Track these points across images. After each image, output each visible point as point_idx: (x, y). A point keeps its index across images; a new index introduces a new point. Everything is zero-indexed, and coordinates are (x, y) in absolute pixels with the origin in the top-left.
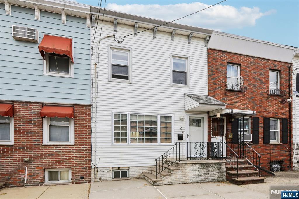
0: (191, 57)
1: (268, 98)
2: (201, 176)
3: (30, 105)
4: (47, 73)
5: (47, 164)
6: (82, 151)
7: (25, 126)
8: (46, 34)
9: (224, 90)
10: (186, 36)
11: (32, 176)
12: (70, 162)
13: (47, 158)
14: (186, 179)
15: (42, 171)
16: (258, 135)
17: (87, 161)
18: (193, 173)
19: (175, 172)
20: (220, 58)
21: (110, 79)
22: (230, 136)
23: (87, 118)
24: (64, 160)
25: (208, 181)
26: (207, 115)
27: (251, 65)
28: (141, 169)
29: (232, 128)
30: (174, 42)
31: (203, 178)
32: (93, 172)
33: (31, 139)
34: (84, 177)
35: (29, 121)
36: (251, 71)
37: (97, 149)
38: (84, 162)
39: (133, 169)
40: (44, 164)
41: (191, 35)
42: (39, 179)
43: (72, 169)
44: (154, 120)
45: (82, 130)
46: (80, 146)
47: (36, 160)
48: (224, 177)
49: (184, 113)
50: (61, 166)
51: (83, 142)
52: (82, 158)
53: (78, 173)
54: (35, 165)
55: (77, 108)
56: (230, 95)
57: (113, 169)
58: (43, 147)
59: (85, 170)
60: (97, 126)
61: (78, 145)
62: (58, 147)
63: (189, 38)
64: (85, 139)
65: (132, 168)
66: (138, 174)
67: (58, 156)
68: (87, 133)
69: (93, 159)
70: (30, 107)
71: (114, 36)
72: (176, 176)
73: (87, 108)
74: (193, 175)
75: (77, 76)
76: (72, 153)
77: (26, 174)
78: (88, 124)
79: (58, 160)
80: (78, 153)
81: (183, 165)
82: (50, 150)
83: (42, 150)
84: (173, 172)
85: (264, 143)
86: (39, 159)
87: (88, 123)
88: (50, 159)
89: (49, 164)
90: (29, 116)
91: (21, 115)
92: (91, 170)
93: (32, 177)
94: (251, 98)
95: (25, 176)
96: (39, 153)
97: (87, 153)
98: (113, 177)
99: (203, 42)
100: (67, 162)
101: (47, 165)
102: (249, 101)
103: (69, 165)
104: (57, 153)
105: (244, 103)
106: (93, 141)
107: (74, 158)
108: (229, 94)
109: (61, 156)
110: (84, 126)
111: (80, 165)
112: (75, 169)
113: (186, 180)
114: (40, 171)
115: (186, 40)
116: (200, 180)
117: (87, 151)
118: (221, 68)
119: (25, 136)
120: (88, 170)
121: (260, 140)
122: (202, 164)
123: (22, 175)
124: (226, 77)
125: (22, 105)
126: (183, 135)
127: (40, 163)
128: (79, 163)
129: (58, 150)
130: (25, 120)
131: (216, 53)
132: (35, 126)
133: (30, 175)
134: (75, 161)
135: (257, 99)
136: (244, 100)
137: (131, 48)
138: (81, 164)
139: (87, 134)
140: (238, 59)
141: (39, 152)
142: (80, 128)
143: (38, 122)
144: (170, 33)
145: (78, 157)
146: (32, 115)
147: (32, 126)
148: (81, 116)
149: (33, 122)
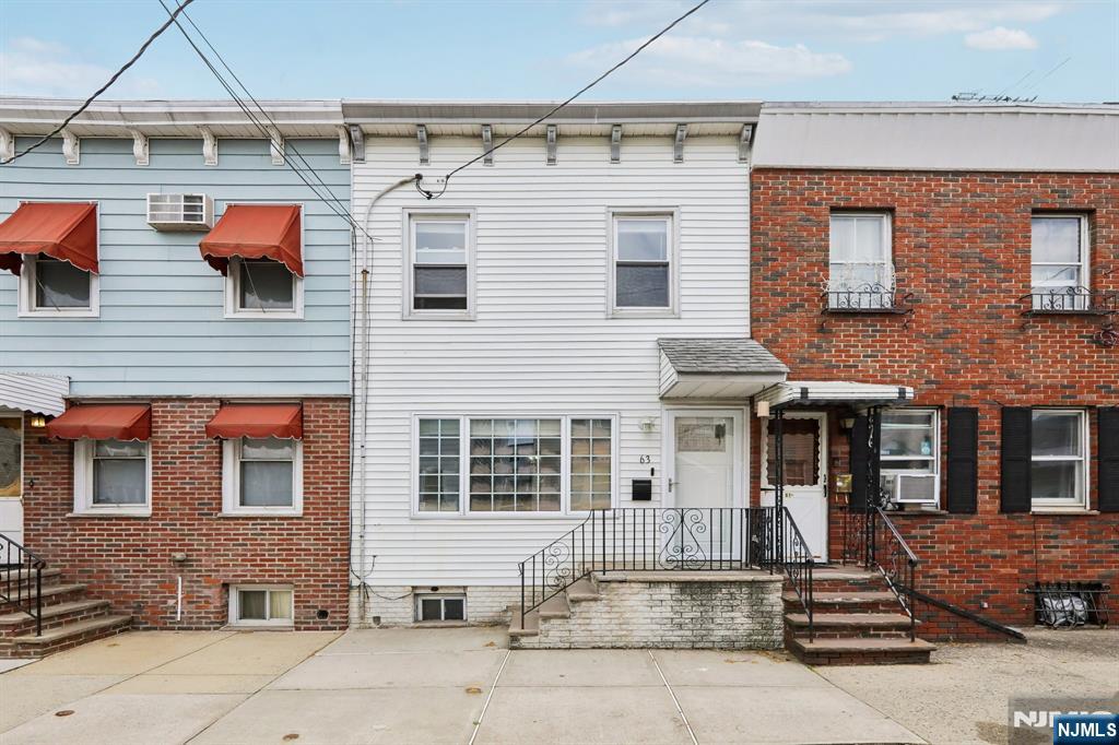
0: (683, 209)
1: (1022, 328)
2: (680, 626)
3: (190, 407)
4: (235, 312)
5: (229, 571)
6: (324, 534)
7: (178, 465)
8: (233, 203)
9: (816, 312)
10: (665, 136)
11: (193, 602)
12: (291, 565)
13: (230, 553)
14: (624, 633)
15: (219, 590)
16: (975, 478)
17: (335, 565)
18: (652, 615)
19: (586, 609)
20: (798, 198)
21: (406, 313)
22: (839, 484)
23: (339, 437)
24: (274, 560)
25: (710, 645)
26: (747, 409)
27: (943, 205)
28: (503, 594)
29: (850, 453)
30: (623, 165)
31: (689, 633)
32: (355, 598)
33: (191, 499)
34: (329, 611)
35: (187, 450)
36: (943, 230)
37: (368, 529)
38: (329, 569)
39: (480, 594)
40: (223, 571)
41: (679, 133)
42: (212, 613)
43: (296, 586)
44: (548, 433)
45: (324, 473)
46: (319, 519)
47: (203, 558)
48: (778, 635)
49: (658, 406)
50: (267, 578)
51: (327, 509)
52: (323, 555)
53: (311, 600)
54: (201, 571)
55: (310, 406)
56: (843, 328)
57: (418, 592)
58: (222, 521)
59: (332, 591)
60: (368, 460)
61: (312, 517)
62: (259, 521)
63: (677, 143)
64: (333, 498)
65: (473, 589)
66: (494, 609)
67: (259, 548)
68: (339, 481)
69: (355, 560)
70: (190, 412)
71: (419, 177)
72: (588, 621)
73: (337, 406)
74: (649, 621)
75: (314, 314)
76: (295, 541)
77: (180, 596)
78: (339, 455)
79: (258, 558)
80: (312, 542)
81: (614, 585)
82: (238, 529)
83: (219, 529)
84: (577, 609)
85: (1003, 510)
86: (210, 555)
87: (339, 450)
88: (239, 555)
89: (236, 571)
90: (188, 435)
91: (169, 436)
92: (348, 591)
93: (194, 605)
94: (939, 336)
95: (177, 603)
96: (212, 540)
97: (338, 539)
98: (421, 617)
99: (735, 149)
100: (282, 565)
101: (231, 574)
102: (929, 346)
103: (288, 576)
104: (256, 540)
105: (905, 356)
106: (355, 506)
107: (300, 555)
108: (840, 326)
109: (267, 547)
110: (330, 459)
111: (318, 576)
112: (302, 588)
113: (626, 636)
114: (213, 590)
115: (665, 152)
116: (679, 639)
117: (336, 534)
118: (805, 234)
119: (178, 492)
120: (341, 591)
121: (982, 497)
122: (685, 586)
123: (169, 598)
124: (825, 265)
125: (172, 406)
126: (650, 482)
127: (213, 568)
128: (314, 570)
129: (259, 531)
130: (176, 449)
131: (784, 182)
132: (201, 463)
133: (188, 600)
134: (303, 563)
135: (968, 336)
136: (906, 346)
137: (474, 207)
138: (321, 574)
139: (336, 483)
140: (880, 190)
141: (211, 535)
142: (320, 467)
143: (210, 453)
144: (605, 136)
145: (312, 552)
146: (195, 434)
147: (193, 463)
148: (321, 430)
149: (198, 453)
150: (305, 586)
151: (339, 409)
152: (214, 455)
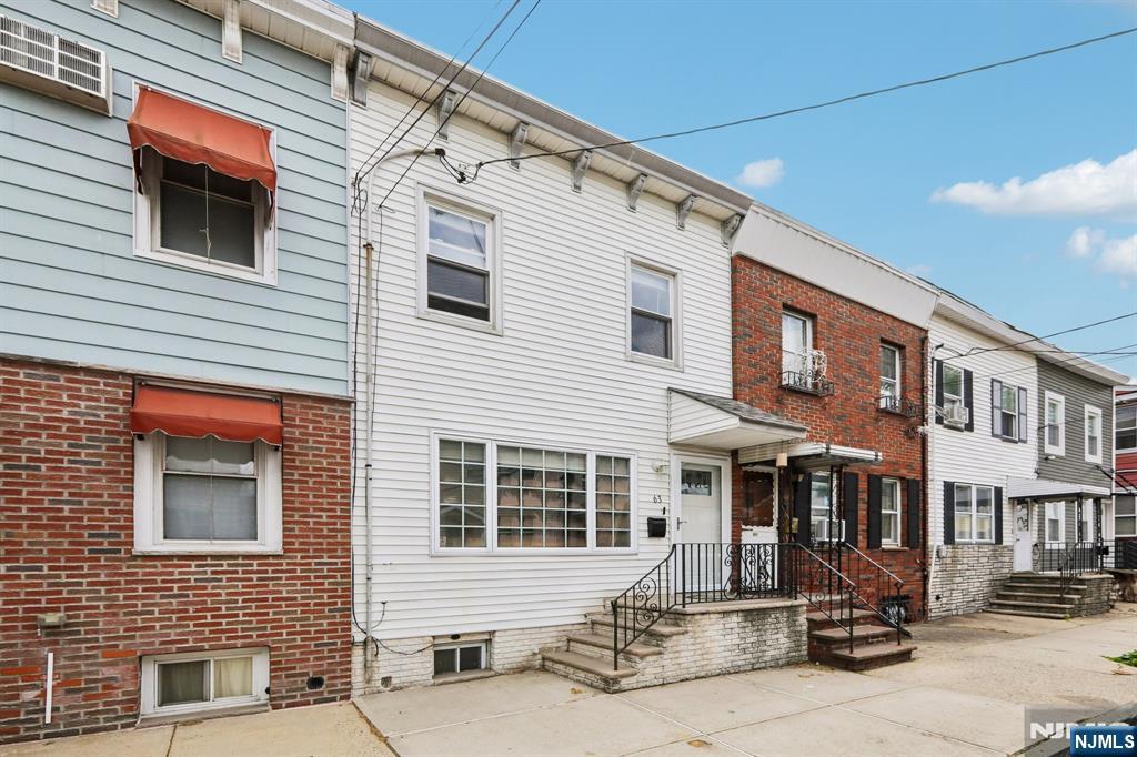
0: (685, 273)
1: (877, 420)
4: (151, 250)
5: (154, 636)
6: (316, 577)
7: (44, 471)
8: (151, 86)
9: (775, 385)
10: (671, 201)
11: (79, 691)
12: (265, 621)
13: (156, 610)
15: (131, 666)
16: (856, 524)
17: (334, 616)
20: (764, 289)
21: (422, 310)
23: (335, 451)
24: (236, 616)
26: (729, 460)
27: (840, 321)
28: (533, 636)
30: (637, 215)
32: (357, 657)
33: (74, 527)
34: (324, 677)
36: (840, 339)
37: (376, 570)
38: (325, 622)
39: (508, 639)
40: (142, 637)
41: (689, 203)
42: (117, 703)
43: (273, 649)
44: (574, 467)
45: (315, 496)
46: (309, 557)
47: (101, 620)
49: (667, 451)
50: (224, 642)
51: (321, 544)
52: (316, 605)
53: (297, 666)
54: (96, 640)
55: (294, 405)
56: (791, 402)
57: (437, 642)
58: (139, 562)
59: (330, 651)
60: (375, 484)
61: (299, 555)
62: (209, 561)
63: (683, 211)
64: (329, 530)
65: (502, 633)
67: (209, 600)
68: (338, 508)
69: (359, 609)
71: (440, 152)
76: (271, 588)
77: (50, 684)
78: (339, 473)
79: (209, 614)
80: (298, 588)
82: (171, 574)
83: (133, 574)
85: (868, 547)
86: (115, 614)
87: (338, 468)
88: (172, 612)
89: (168, 635)
92: (350, 650)
93: (81, 695)
94: (839, 418)
95: (43, 695)
96: (119, 590)
97: (338, 584)
99: (719, 232)
100: (251, 622)
101: (157, 641)
102: (835, 424)
104: (205, 588)
105: (823, 430)
106: (357, 540)
107: (279, 607)
108: (788, 400)
109: (224, 598)
110: (325, 479)
111: (309, 632)
112: (283, 651)
114: (122, 667)
115: (669, 216)
117: (335, 577)
118: (769, 320)
119: (45, 515)
120: (341, 650)
121: (860, 538)
123: (24, 688)
124: (780, 349)
126: (665, 520)
127: (121, 633)
128: (302, 626)
129: (209, 576)
132: (95, 471)
133: (67, 685)
134: (284, 617)
135: (852, 420)
136: (823, 422)
137: (501, 210)
138: (312, 629)
139: (334, 510)
140: (809, 299)
142: (309, 489)
143: (114, 457)
144: (625, 182)
145: (299, 601)
146: (82, 425)
147: (79, 470)
148: (311, 439)
149: (88, 455)
150: (288, 648)
151: (338, 415)
152: (122, 459)
